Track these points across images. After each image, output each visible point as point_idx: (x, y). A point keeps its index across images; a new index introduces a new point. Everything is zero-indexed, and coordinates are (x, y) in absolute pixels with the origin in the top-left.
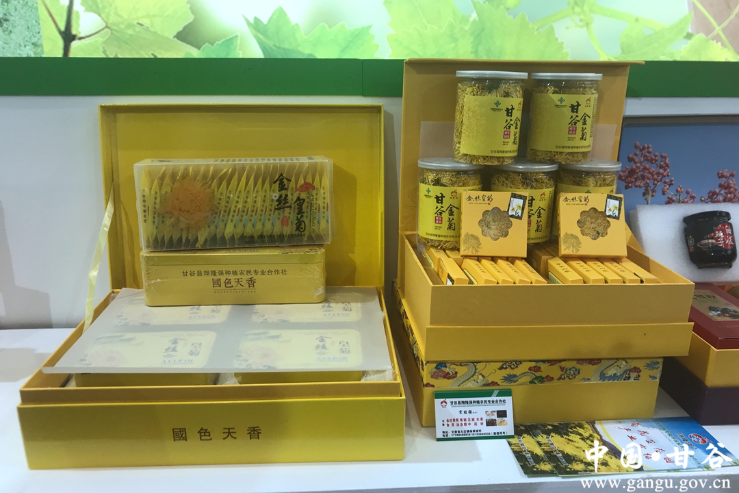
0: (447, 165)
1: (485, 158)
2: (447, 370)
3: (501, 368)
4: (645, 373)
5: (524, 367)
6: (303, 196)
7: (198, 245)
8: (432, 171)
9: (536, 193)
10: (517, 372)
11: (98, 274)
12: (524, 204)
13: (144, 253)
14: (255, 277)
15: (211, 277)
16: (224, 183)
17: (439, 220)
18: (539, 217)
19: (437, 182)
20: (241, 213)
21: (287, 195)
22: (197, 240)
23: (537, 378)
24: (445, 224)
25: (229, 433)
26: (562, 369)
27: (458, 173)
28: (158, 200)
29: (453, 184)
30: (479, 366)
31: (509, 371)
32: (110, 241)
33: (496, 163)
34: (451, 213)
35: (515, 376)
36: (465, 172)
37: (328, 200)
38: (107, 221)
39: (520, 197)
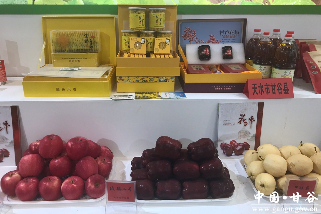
0: (128, 31)
1: (135, 29)
2: (122, 78)
3: (135, 78)
4: (171, 80)
5: (140, 78)
6: (92, 39)
7: (66, 52)
8: (123, 32)
9: (149, 38)
10: (139, 79)
11: (41, 59)
12: (145, 41)
13: (53, 53)
14: (80, 60)
15: (69, 60)
16: (72, 36)
17: (126, 45)
18: (150, 44)
19: (125, 35)
20: (76, 44)
21: (88, 39)
22: (65, 50)
23: (144, 81)
24: (127, 46)
25: (69, 89)
26: (150, 79)
27: (130, 33)
28: (56, 40)
29: (128, 36)
30: (129, 77)
31: (137, 79)
32: (45, 51)
33: (138, 30)
34: (128, 43)
35: (138, 80)
36: (132, 33)
37: (99, 41)
38: (44, 47)
39: (144, 39)
